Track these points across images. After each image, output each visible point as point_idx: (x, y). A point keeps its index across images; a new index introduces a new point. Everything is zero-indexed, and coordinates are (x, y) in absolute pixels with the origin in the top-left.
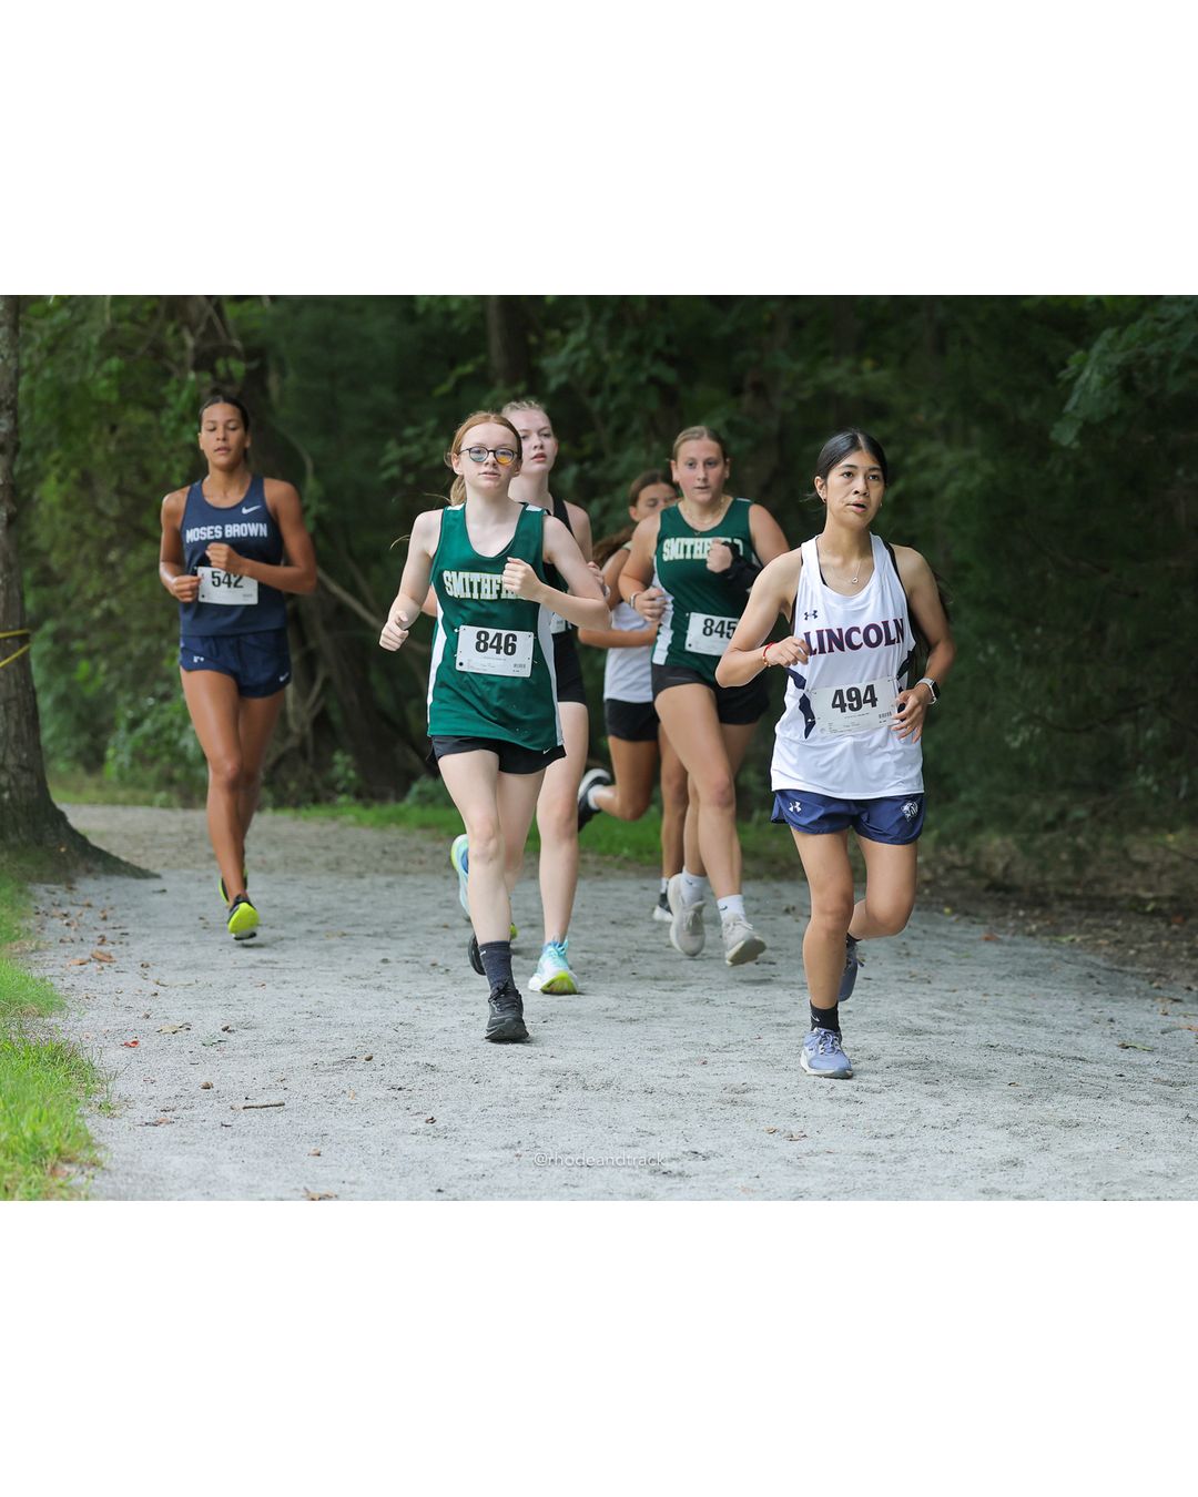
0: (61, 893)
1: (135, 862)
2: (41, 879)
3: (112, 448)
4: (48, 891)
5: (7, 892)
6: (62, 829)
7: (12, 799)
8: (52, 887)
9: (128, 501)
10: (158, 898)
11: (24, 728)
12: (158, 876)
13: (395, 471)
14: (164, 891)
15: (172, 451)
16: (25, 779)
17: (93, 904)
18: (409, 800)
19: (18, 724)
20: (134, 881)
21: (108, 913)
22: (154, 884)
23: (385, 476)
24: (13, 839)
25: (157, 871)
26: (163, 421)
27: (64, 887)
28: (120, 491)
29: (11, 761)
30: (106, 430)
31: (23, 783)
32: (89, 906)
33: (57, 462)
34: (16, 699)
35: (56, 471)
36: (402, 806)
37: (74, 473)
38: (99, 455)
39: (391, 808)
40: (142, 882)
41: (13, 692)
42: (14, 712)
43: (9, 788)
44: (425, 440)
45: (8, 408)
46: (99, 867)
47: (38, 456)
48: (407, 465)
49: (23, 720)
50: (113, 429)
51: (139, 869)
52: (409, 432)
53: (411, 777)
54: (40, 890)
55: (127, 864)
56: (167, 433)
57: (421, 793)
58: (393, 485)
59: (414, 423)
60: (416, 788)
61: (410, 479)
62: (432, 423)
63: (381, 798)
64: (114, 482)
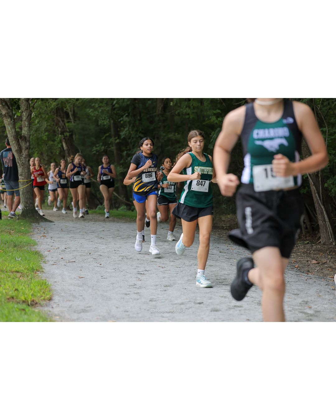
0: (37, 225)
1: (50, 219)
2: (34, 222)
3: (46, 148)
4: (35, 224)
5: (28, 225)
6: (37, 214)
7: (29, 208)
8: (36, 224)
9: (49, 157)
10: (54, 226)
11: (31, 196)
12: (54, 222)
13: (95, 152)
14: (55, 225)
15: (57, 149)
16: (31, 205)
17: (43, 227)
18: (97, 209)
19: (30, 196)
20: (49, 223)
21: (45, 228)
22: (53, 223)
23: (93, 153)
24: (29, 216)
25: (54, 221)
26: (55, 143)
27: (37, 224)
28: (47, 155)
29: (29, 202)
30: (45, 145)
31: (31, 206)
32: (42, 227)
33: (37, 151)
34: (30, 191)
35: (37, 152)
36: (96, 210)
37: (40, 152)
38: (44, 149)
39: (94, 210)
40: (51, 223)
41: (29, 191)
42: (29, 194)
43: (28, 207)
44: (100, 147)
45: (28, 141)
46: (44, 220)
47: (34, 150)
48: (97, 151)
49: (31, 195)
50: (46, 145)
51: (51, 221)
52: (97, 145)
53: (98, 205)
54: (33, 224)
55: (48, 220)
56: (56, 146)
57: (99, 208)
58: (94, 154)
59: (98, 144)
60: (98, 207)
61: (97, 153)
62: (101, 144)
63: (93, 209)
64: (47, 154)
